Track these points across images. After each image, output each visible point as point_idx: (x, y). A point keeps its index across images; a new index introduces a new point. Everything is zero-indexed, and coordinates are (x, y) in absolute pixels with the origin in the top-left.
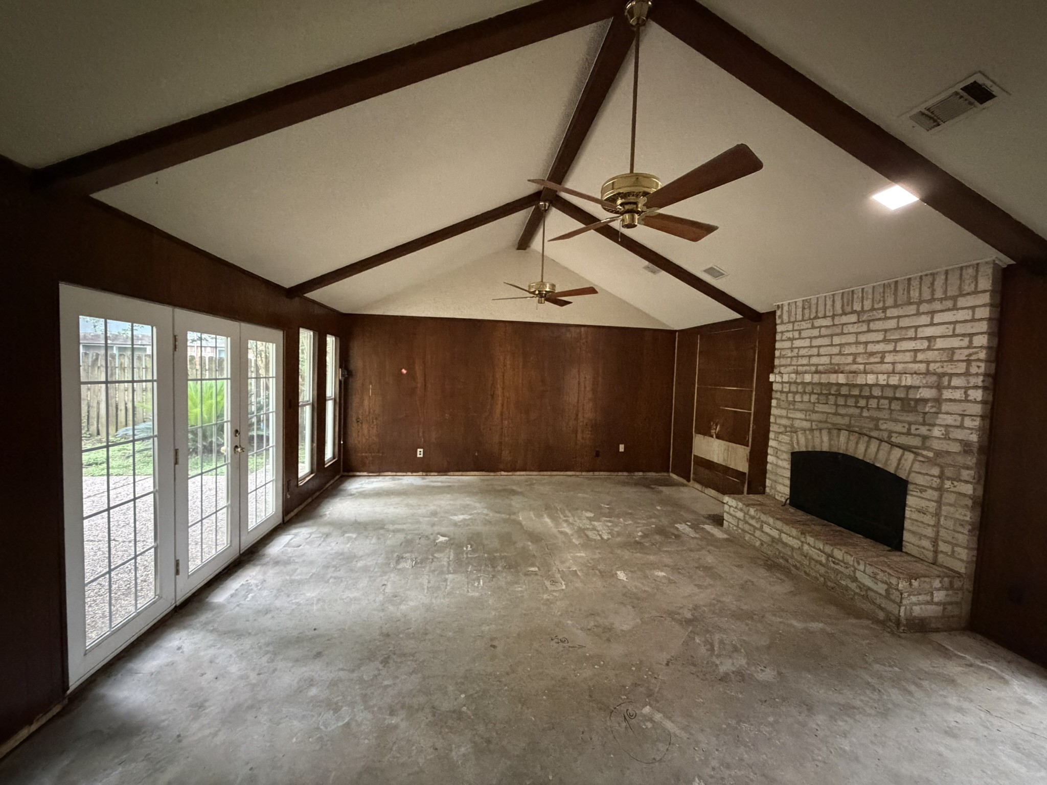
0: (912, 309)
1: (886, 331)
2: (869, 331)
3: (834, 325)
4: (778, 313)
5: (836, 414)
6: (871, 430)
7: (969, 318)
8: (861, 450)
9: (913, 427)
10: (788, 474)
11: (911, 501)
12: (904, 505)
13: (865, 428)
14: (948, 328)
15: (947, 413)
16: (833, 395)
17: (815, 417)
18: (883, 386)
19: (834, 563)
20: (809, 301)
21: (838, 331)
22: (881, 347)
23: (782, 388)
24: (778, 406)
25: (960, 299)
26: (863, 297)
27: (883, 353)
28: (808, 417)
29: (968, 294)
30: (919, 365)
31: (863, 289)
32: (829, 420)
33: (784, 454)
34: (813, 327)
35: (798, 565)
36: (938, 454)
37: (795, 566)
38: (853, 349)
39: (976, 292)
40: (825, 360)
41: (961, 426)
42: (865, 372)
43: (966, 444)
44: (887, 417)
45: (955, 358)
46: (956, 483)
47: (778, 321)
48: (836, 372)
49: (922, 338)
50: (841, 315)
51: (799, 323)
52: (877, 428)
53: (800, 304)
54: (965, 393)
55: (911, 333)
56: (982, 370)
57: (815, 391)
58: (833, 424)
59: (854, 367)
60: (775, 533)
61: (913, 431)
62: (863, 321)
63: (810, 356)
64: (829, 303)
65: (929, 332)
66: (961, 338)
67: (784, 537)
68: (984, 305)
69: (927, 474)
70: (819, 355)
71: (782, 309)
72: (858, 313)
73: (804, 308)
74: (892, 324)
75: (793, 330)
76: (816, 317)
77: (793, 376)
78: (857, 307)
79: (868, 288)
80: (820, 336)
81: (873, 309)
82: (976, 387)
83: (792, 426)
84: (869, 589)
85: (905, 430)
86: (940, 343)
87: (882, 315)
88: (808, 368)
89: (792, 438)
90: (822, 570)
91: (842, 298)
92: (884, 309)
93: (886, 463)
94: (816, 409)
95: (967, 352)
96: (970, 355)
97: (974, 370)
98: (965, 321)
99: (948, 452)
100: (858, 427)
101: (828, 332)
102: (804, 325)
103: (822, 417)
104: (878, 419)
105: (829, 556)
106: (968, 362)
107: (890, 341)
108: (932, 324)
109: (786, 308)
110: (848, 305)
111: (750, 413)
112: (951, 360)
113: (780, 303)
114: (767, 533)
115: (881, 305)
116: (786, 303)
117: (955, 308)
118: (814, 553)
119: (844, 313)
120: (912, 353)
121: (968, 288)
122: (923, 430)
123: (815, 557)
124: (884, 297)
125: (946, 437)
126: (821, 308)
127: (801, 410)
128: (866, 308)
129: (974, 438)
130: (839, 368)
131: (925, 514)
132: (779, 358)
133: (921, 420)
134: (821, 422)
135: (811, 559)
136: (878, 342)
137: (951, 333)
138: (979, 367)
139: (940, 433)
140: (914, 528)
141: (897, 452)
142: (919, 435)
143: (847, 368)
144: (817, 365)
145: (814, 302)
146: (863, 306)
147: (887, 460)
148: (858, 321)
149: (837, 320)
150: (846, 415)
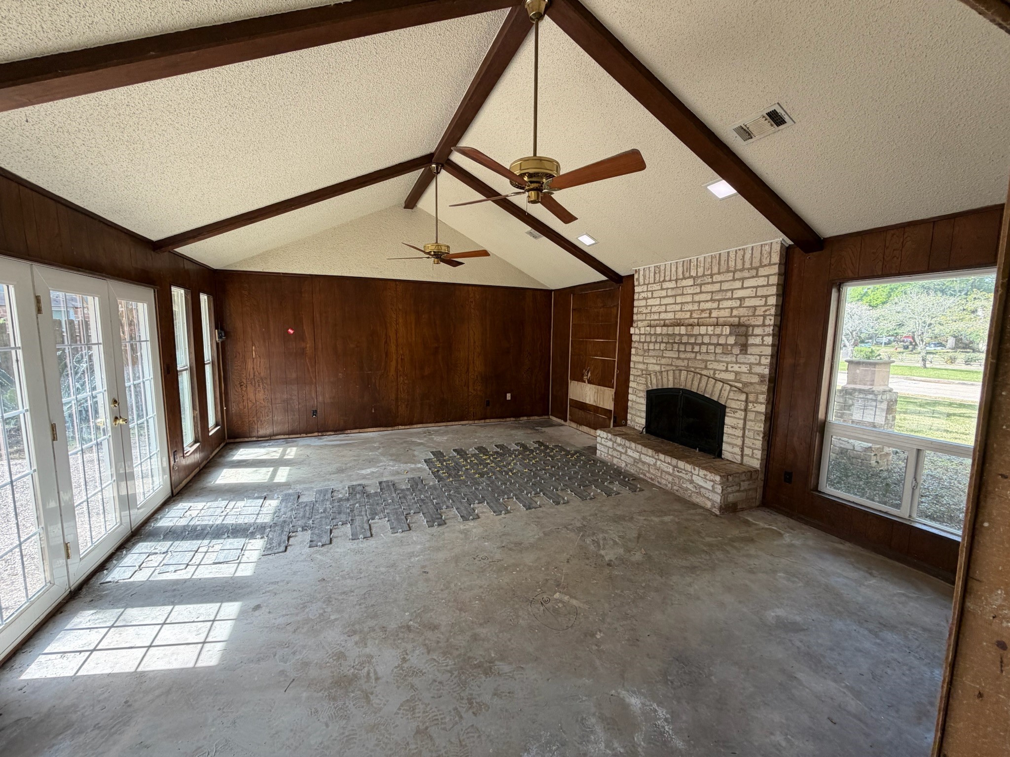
0: (730, 276)
1: (712, 292)
2: (701, 292)
3: (677, 287)
4: (636, 276)
5: (678, 358)
6: (702, 369)
7: (765, 283)
8: (695, 386)
9: (730, 366)
10: (644, 408)
11: (727, 420)
12: (723, 424)
13: (698, 368)
14: (752, 291)
15: (751, 354)
16: (677, 343)
17: (663, 361)
18: (710, 335)
19: (678, 471)
20: (659, 267)
21: (680, 292)
22: (709, 305)
23: (640, 339)
24: (637, 354)
25: (760, 269)
26: (697, 265)
27: (710, 310)
28: (658, 362)
29: (765, 265)
30: (734, 319)
31: (697, 259)
32: (673, 364)
33: (641, 392)
34: (662, 289)
35: (653, 477)
36: (745, 384)
37: (651, 479)
38: (689, 307)
39: (770, 264)
40: (670, 316)
42: (698, 325)
43: (762, 376)
44: (713, 358)
45: (756, 314)
46: (755, 405)
47: (636, 283)
48: (679, 325)
49: (736, 299)
50: (682, 279)
51: (652, 285)
52: (706, 368)
53: (652, 270)
54: (762, 339)
55: (729, 295)
56: (772, 322)
57: (664, 341)
58: (677, 366)
59: (691, 321)
60: (636, 455)
61: (730, 369)
62: (697, 285)
63: (660, 313)
64: (674, 269)
65: (739, 294)
66: (760, 298)
67: (643, 458)
68: (774, 274)
69: (738, 400)
70: (666, 312)
71: (639, 274)
72: (694, 278)
73: (655, 273)
74: (716, 287)
75: (647, 291)
76: (664, 281)
77: (648, 328)
78: (693, 273)
79: (701, 258)
80: (667, 296)
81: (704, 275)
82: (768, 335)
83: (647, 370)
84: (702, 487)
85: (724, 368)
86: (748, 303)
87: (710, 280)
88: (658, 322)
89: (646, 378)
90: (670, 478)
91: (683, 266)
92: (712, 275)
93: (711, 394)
94: (664, 355)
95: (764, 309)
96: (765, 311)
97: (767, 322)
98: (763, 286)
99: (751, 383)
100: (693, 367)
101: (674, 293)
102: (656, 287)
103: (669, 361)
104: (707, 361)
105: (675, 467)
106: (764, 316)
107: (714, 301)
108: (743, 288)
109: (642, 273)
110: (687, 272)
111: (615, 361)
112: (754, 315)
113: (637, 268)
114: (630, 456)
115: (709, 272)
116: (641, 268)
118: (664, 467)
119: (684, 278)
120: (730, 310)
121: (766, 262)
122: (736, 368)
123: (666, 469)
124: (711, 266)
125: (750, 373)
126: (668, 273)
127: (653, 357)
128: (699, 274)
129: (767, 371)
130: (681, 322)
131: (736, 429)
132: (637, 314)
133: (734, 359)
134: (668, 365)
135: (663, 471)
136: (707, 301)
137: (754, 295)
138: (770, 320)
139: (747, 369)
140: (729, 440)
141: (719, 385)
142: (733, 371)
143: (686, 321)
144: (665, 320)
145: (662, 268)
146: (697, 272)
147: (713, 391)
148: (694, 284)
149: (679, 283)
150: (685, 359)
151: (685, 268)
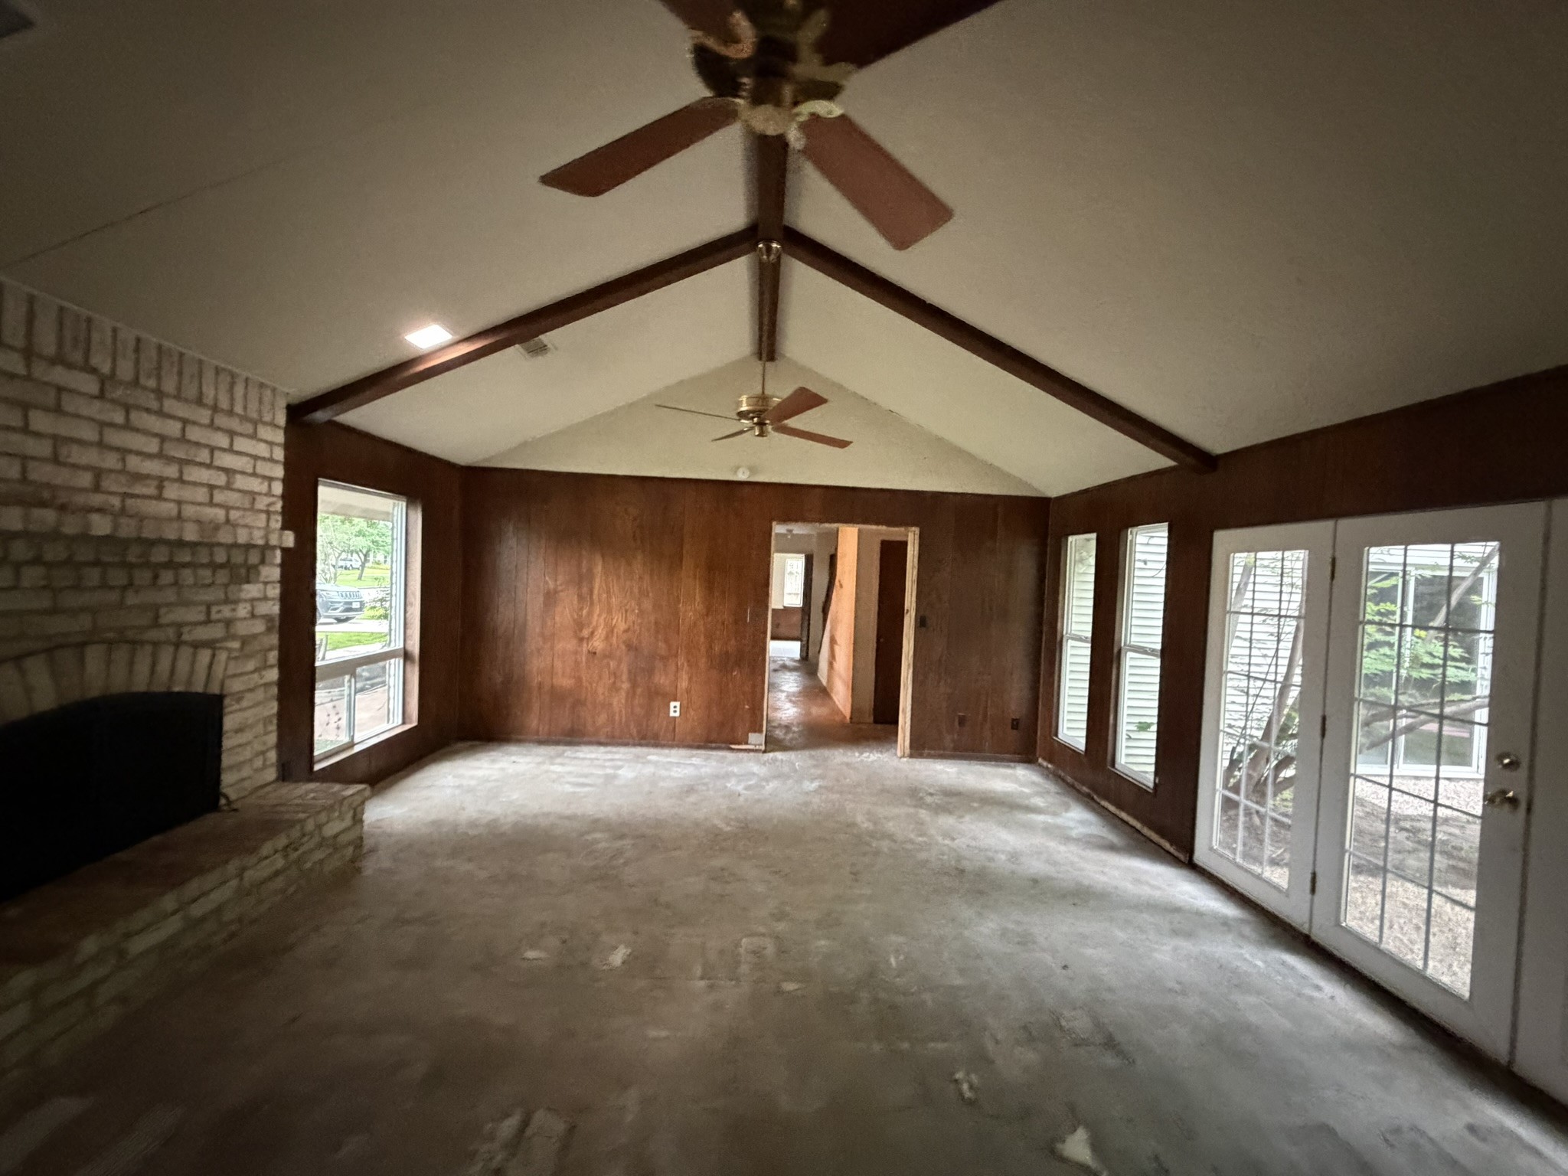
1: (162, 438)
2: (128, 427)
7: (268, 455)
9: (214, 609)
13: (130, 628)
14: (248, 462)
22: (155, 467)
25: (259, 426)
27: (160, 481)
29: (267, 424)
36: (245, 641)
39: (273, 424)
41: (265, 598)
43: (268, 618)
45: (256, 506)
49: (219, 468)
52: (155, 624)
59: (97, 499)
61: (213, 616)
65: (228, 461)
66: (260, 480)
68: (280, 445)
72: (102, 378)
74: (173, 428)
78: (100, 364)
85: (202, 617)
86: (240, 482)
92: (159, 395)
93: (189, 682)
95: (266, 500)
96: (269, 505)
98: (264, 459)
99: (255, 636)
104: (156, 607)
107: (170, 460)
108: (231, 450)
110: (74, 347)
112: (252, 509)
115: (152, 383)
117: (254, 436)
119: (63, 362)
120: (207, 490)
121: (266, 416)
122: (226, 611)
124: (158, 370)
125: (253, 616)
128: (121, 376)
133: (223, 596)
136: (149, 456)
137: (251, 471)
139: (246, 611)
141: (205, 655)
146: (113, 366)
147: (192, 672)
148: (101, 396)
149: (39, 370)
150: (82, 609)
151: (68, 335)
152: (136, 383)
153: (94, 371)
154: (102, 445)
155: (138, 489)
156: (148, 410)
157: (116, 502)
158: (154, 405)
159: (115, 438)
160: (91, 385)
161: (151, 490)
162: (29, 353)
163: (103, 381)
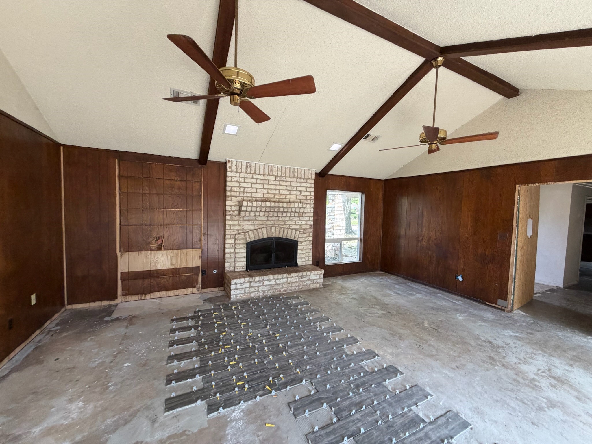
1: (286, 186)
2: (280, 185)
3: (264, 179)
4: (229, 165)
5: (268, 220)
8: (281, 234)
10: (245, 255)
12: (297, 250)
13: (280, 225)
15: (306, 216)
17: (256, 223)
20: (251, 164)
21: (267, 182)
22: (285, 192)
26: (277, 170)
27: (286, 195)
28: (252, 224)
29: (310, 179)
30: (298, 200)
31: (277, 166)
33: (240, 245)
34: (253, 178)
36: (304, 230)
38: (274, 192)
40: (261, 195)
41: (309, 220)
42: (279, 202)
43: (310, 225)
45: (307, 199)
46: (309, 238)
47: (228, 169)
49: (298, 191)
51: (244, 174)
52: (285, 224)
53: (244, 164)
55: (295, 188)
58: (266, 225)
59: (275, 199)
63: (252, 193)
64: (262, 168)
65: (300, 189)
66: (308, 192)
68: (313, 183)
69: (303, 237)
70: (256, 192)
74: (288, 184)
79: (280, 167)
89: (245, 235)
90: (297, 284)
92: (286, 177)
97: (311, 203)
99: (306, 229)
101: (262, 182)
102: (247, 176)
107: (288, 190)
109: (234, 164)
110: (271, 172)
113: (231, 159)
115: (284, 175)
116: (235, 160)
117: (307, 182)
119: (269, 175)
120: (295, 196)
122: (300, 223)
124: (286, 172)
127: (248, 220)
128: (279, 175)
129: (312, 223)
131: (303, 250)
132: (230, 191)
133: (299, 219)
137: (306, 190)
139: (304, 223)
140: (300, 256)
141: (294, 232)
142: (298, 225)
146: (277, 173)
147: (291, 235)
148: (276, 180)
149: (266, 177)
150: (272, 220)
151: (270, 170)
152: (281, 176)
153: (274, 175)
154: (275, 189)
155: (282, 197)
156: (284, 181)
157: (278, 200)
158: (285, 180)
159: (277, 187)
160: (273, 178)
161: (284, 197)
162: (264, 175)
163: (276, 177)
